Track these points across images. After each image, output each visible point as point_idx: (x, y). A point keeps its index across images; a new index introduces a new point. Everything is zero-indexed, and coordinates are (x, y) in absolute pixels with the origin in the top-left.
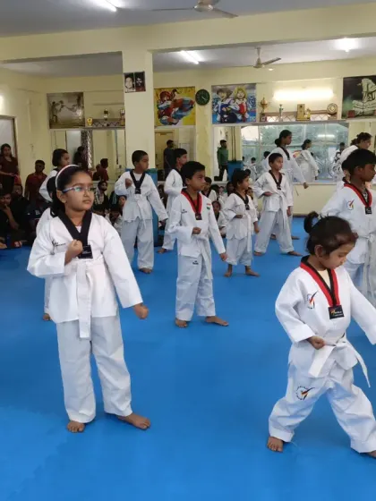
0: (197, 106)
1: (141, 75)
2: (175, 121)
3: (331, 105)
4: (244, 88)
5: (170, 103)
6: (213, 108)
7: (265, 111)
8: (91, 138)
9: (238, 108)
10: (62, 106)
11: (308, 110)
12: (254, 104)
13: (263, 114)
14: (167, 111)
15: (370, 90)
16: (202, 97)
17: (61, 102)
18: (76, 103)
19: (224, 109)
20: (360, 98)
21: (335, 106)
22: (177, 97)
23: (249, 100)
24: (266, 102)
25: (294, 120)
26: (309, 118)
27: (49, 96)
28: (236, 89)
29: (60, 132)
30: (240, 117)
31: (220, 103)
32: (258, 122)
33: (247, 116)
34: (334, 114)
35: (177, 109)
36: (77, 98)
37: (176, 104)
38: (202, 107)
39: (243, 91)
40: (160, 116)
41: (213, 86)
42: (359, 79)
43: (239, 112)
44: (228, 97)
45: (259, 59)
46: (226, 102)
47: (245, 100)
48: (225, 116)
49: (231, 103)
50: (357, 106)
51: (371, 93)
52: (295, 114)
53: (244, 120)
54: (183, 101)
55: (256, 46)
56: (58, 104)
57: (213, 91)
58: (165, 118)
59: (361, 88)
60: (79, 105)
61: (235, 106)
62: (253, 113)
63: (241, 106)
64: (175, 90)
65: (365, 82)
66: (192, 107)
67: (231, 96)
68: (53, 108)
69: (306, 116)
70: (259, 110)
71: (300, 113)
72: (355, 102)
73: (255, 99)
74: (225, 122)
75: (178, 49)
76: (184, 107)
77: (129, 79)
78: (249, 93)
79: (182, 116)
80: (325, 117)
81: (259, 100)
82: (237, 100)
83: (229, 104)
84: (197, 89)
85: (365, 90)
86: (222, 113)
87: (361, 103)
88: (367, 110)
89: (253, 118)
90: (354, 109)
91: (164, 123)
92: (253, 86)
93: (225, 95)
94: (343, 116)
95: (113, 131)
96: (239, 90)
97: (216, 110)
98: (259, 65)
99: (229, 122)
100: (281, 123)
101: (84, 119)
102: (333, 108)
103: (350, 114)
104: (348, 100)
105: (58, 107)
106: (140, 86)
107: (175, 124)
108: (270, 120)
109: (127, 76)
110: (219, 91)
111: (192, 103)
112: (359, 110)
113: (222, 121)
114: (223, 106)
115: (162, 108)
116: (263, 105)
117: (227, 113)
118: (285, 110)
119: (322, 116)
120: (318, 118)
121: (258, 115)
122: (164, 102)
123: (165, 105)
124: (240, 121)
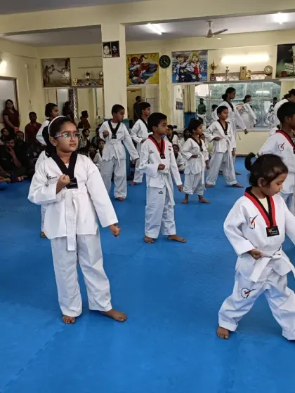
0: (160, 69)
1: (116, 44)
2: (142, 81)
3: (268, 67)
4: (197, 53)
5: (138, 66)
6: (173, 70)
7: (215, 72)
8: (76, 94)
9: (193, 70)
10: (54, 70)
11: (249, 71)
12: (206, 67)
13: (213, 75)
14: (137, 73)
16: (164, 61)
17: (53, 66)
18: (64, 67)
19: (182, 71)
20: (291, 61)
21: (271, 67)
22: (145, 61)
23: (201, 64)
24: (216, 65)
25: (237, 79)
26: (250, 78)
27: (43, 61)
28: (191, 55)
29: (52, 90)
30: (194, 77)
31: (178, 66)
32: (209, 80)
33: (200, 76)
34: (270, 74)
35: (144, 71)
36: (65, 62)
37: (144, 67)
38: (164, 70)
39: (197, 57)
40: (131, 77)
41: (173, 53)
42: (290, 46)
43: (194, 73)
44: (185, 61)
45: (210, 30)
46: (183, 65)
47: (199, 64)
48: (183, 77)
49: (188, 66)
50: (288, 68)
52: (239, 75)
53: (198, 80)
54: (149, 64)
55: (208, 19)
56: (50, 68)
57: (173, 56)
58: (135, 78)
59: (292, 53)
60: (66, 68)
61: (190, 68)
62: (205, 74)
63: (195, 68)
64: (142, 56)
65: (294, 49)
66: (156, 70)
67: (188, 60)
68: (46, 71)
69: (247, 76)
70: (209, 71)
71: (243, 74)
72: (286, 64)
73: (206, 63)
74: (182, 82)
75: (146, 23)
76: (150, 69)
77: (106, 47)
79: (148, 77)
80: (263, 77)
81: (209, 63)
82: (192, 64)
83: (186, 67)
84: (161, 55)
85: (294, 54)
86: (180, 74)
87: (291, 65)
89: (204, 78)
90: (286, 70)
91: (134, 82)
92: (205, 52)
93: (182, 59)
94: (277, 76)
95: (93, 89)
96: (194, 55)
97: (175, 72)
98: (210, 35)
99: (186, 81)
100: (227, 82)
101: (70, 80)
102: (269, 69)
103: (282, 74)
104: (281, 64)
105: (50, 70)
106: (115, 53)
107: (143, 83)
108: (218, 79)
109: (105, 44)
110: (178, 56)
111: (156, 66)
112: (290, 71)
113: (180, 81)
114: (181, 68)
115: (132, 71)
116: (213, 67)
117: (184, 74)
118: (230, 72)
119: (260, 76)
120: (257, 77)
121: (209, 76)
122: (134, 65)
123: (134, 68)
124: (194, 81)
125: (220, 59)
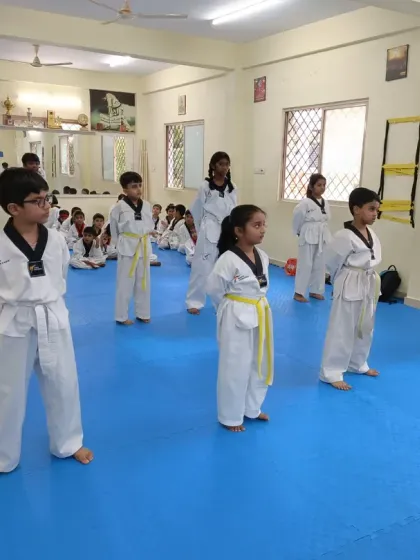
3: (82, 115)
7: (11, 113)
11: (59, 118)
13: (9, 117)
15: (115, 106)
20: (106, 112)
21: (85, 117)
24: (12, 103)
26: (60, 127)
34: (85, 125)
42: (104, 93)
50: (103, 119)
51: (116, 108)
52: (45, 121)
59: (106, 102)
65: (108, 95)
69: (57, 124)
71: (48, 122)
72: (102, 115)
80: (77, 127)
85: (110, 104)
87: (107, 117)
88: (114, 125)
90: (101, 122)
94: (92, 128)
102: (83, 119)
103: (99, 127)
104: (96, 111)
108: (18, 124)
112: (106, 125)
116: (8, 106)
118: (33, 115)
119: (70, 125)
120: (65, 127)
125: (17, 97)
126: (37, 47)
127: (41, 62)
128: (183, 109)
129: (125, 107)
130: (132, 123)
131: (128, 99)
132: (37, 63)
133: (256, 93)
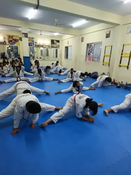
2: (13, 44)
5: (12, 39)
12: (34, 42)
14: (11, 41)
15: (56, 43)
20: (54, 44)
21: (50, 45)
22: (14, 38)
28: (29, 38)
30: (30, 45)
33: (32, 45)
35: (14, 41)
37: (13, 39)
38: (21, 41)
40: (9, 42)
42: (54, 40)
50: (53, 45)
54: (15, 39)
58: (11, 43)
61: (29, 42)
62: (33, 44)
63: (31, 42)
64: (13, 36)
65: (55, 41)
66: (18, 41)
70: (35, 44)
71: (44, 46)
73: (33, 41)
76: (16, 41)
78: (32, 39)
79: (16, 43)
80: (48, 47)
81: (35, 42)
84: (20, 37)
92: (33, 38)
103: (52, 47)
112: (54, 46)
115: (9, 40)
116: (36, 43)
118: (40, 45)
120: (46, 47)
121: (35, 45)
122: (10, 38)
123: (10, 39)
124: (31, 46)
126: (41, 31)
127: (42, 34)
128: (68, 43)
129: (58, 43)
130: (59, 46)
131: (58, 41)
132: (41, 35)
133: (82, 40)
